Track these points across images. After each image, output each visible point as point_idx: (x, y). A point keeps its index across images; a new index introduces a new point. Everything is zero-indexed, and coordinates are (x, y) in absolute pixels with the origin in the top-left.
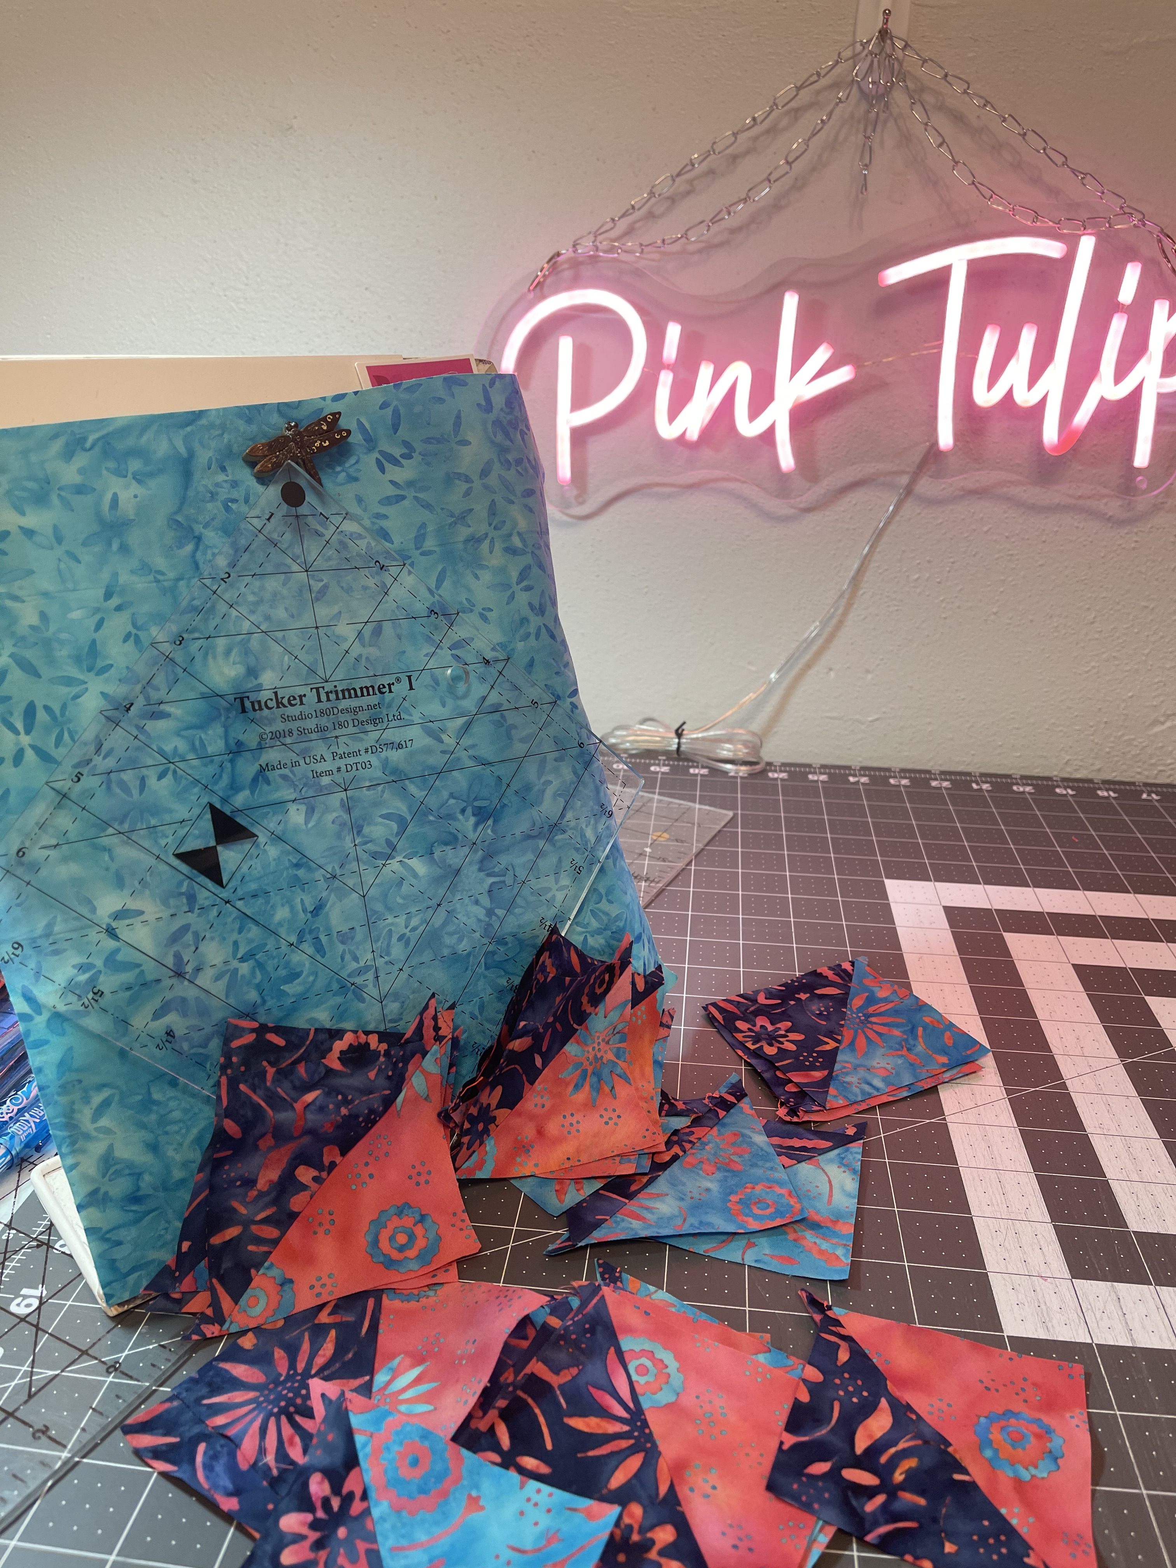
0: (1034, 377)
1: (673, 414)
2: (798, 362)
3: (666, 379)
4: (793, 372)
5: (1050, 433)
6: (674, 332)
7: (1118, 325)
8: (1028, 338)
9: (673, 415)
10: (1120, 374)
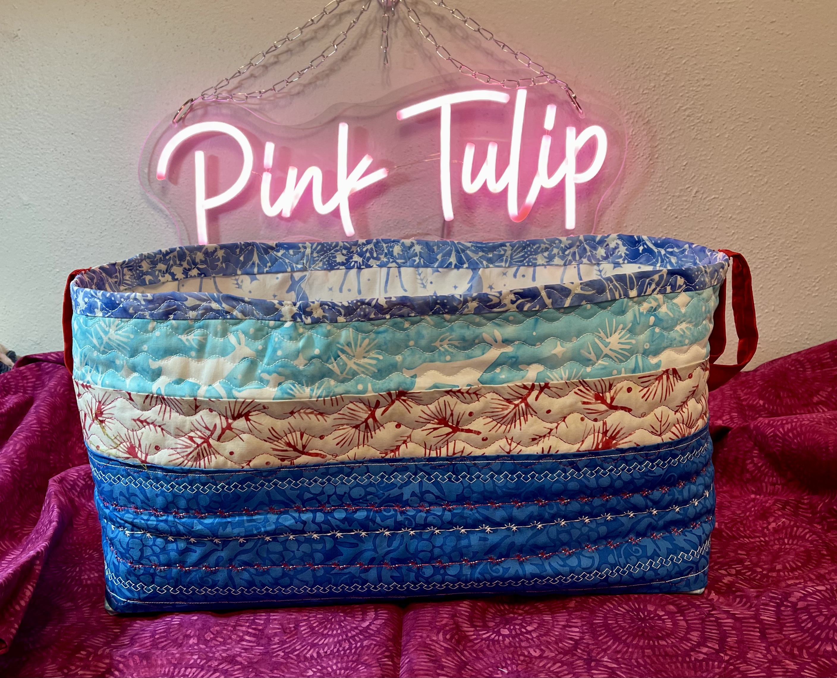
0: (499, 175)
1: (273, 199)
2: (351, 167)
3: (267, 179)
4: (349, 173)
5: (513, 209)
6: (270, 148)
7: (546, 143)
8: (492, 151)
9: (273, 201)
10: (551, 172)
